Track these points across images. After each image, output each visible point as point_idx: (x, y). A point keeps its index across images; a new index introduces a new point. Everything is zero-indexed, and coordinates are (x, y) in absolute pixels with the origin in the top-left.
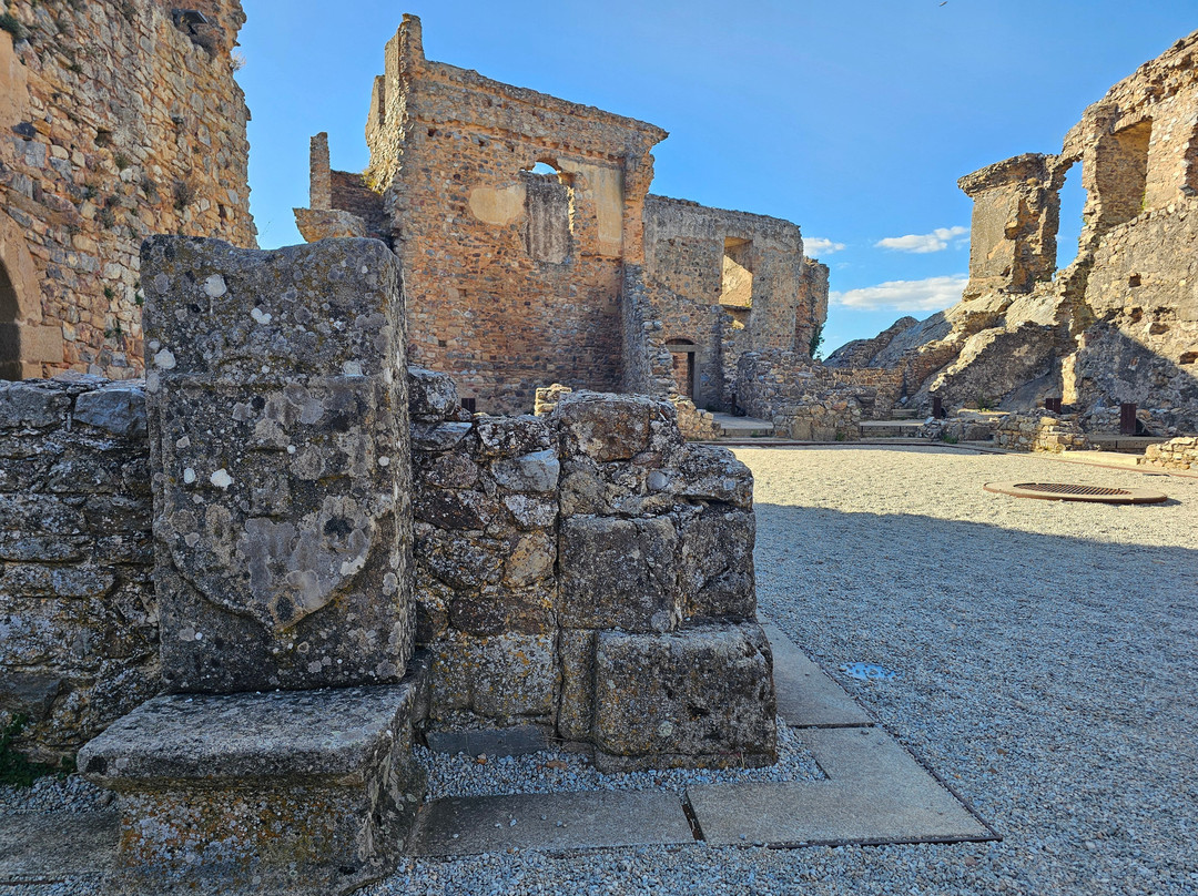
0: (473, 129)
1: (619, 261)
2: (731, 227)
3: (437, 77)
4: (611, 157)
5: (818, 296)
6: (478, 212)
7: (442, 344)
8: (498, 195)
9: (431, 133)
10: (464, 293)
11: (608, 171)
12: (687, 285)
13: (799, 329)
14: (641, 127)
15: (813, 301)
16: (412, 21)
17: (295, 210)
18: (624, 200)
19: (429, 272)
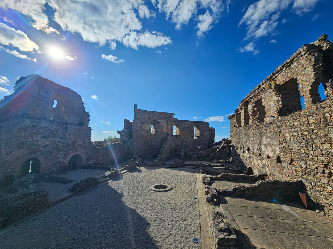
0: (143, 117)
1: (167, 133)
2: (195, 124)
3: (139, 111)
4: (165, 119)
5: (213, 134)
6: (144, 128)
7: (138, 147)
8: (147, 126)
9: (137, 119)
10: (142, 140)
11: (165, 121)
12: (187, 133)
13: (209, 139)
14: (170, 114)
15: (212, 134)
16: (136, 105)
17: (117, 131)
18: (167, 124)
19: (136, 137)
